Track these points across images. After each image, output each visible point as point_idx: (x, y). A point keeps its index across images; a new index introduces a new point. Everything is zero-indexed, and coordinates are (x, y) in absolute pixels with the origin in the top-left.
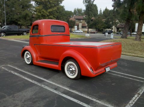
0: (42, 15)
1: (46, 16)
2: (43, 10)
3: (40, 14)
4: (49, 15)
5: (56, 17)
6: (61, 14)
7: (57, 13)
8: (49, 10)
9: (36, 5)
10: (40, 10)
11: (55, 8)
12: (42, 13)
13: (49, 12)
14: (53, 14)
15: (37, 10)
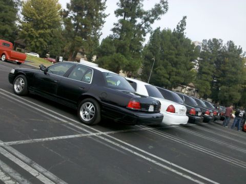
0: (29, 34)
1: (35, 37)
2: (32, 29)
3: (26, 33)
4: (40, 37)
5: (48, 41)
6: (56, 40)
7: (51, 37)
8: (40, 31)
9: (24, 20)
10: (28, 28)
11: (49, 31)
12: (30, 32)
13: (39, 34)
14: (45, 37)
15: (23, 27)
